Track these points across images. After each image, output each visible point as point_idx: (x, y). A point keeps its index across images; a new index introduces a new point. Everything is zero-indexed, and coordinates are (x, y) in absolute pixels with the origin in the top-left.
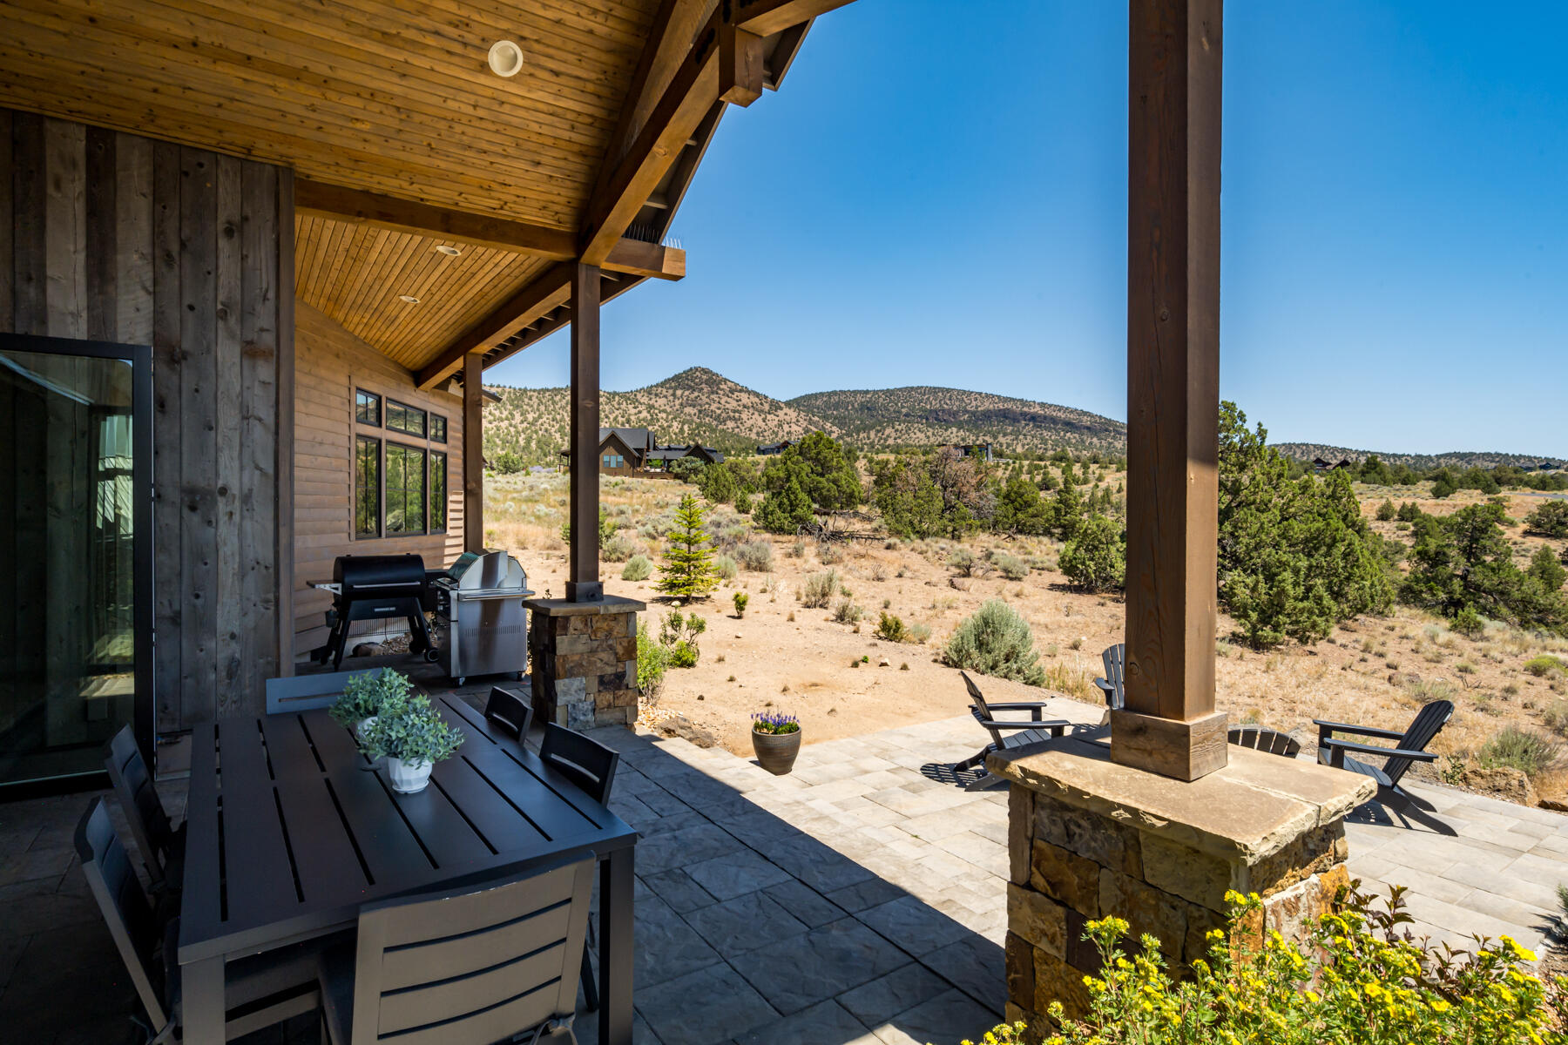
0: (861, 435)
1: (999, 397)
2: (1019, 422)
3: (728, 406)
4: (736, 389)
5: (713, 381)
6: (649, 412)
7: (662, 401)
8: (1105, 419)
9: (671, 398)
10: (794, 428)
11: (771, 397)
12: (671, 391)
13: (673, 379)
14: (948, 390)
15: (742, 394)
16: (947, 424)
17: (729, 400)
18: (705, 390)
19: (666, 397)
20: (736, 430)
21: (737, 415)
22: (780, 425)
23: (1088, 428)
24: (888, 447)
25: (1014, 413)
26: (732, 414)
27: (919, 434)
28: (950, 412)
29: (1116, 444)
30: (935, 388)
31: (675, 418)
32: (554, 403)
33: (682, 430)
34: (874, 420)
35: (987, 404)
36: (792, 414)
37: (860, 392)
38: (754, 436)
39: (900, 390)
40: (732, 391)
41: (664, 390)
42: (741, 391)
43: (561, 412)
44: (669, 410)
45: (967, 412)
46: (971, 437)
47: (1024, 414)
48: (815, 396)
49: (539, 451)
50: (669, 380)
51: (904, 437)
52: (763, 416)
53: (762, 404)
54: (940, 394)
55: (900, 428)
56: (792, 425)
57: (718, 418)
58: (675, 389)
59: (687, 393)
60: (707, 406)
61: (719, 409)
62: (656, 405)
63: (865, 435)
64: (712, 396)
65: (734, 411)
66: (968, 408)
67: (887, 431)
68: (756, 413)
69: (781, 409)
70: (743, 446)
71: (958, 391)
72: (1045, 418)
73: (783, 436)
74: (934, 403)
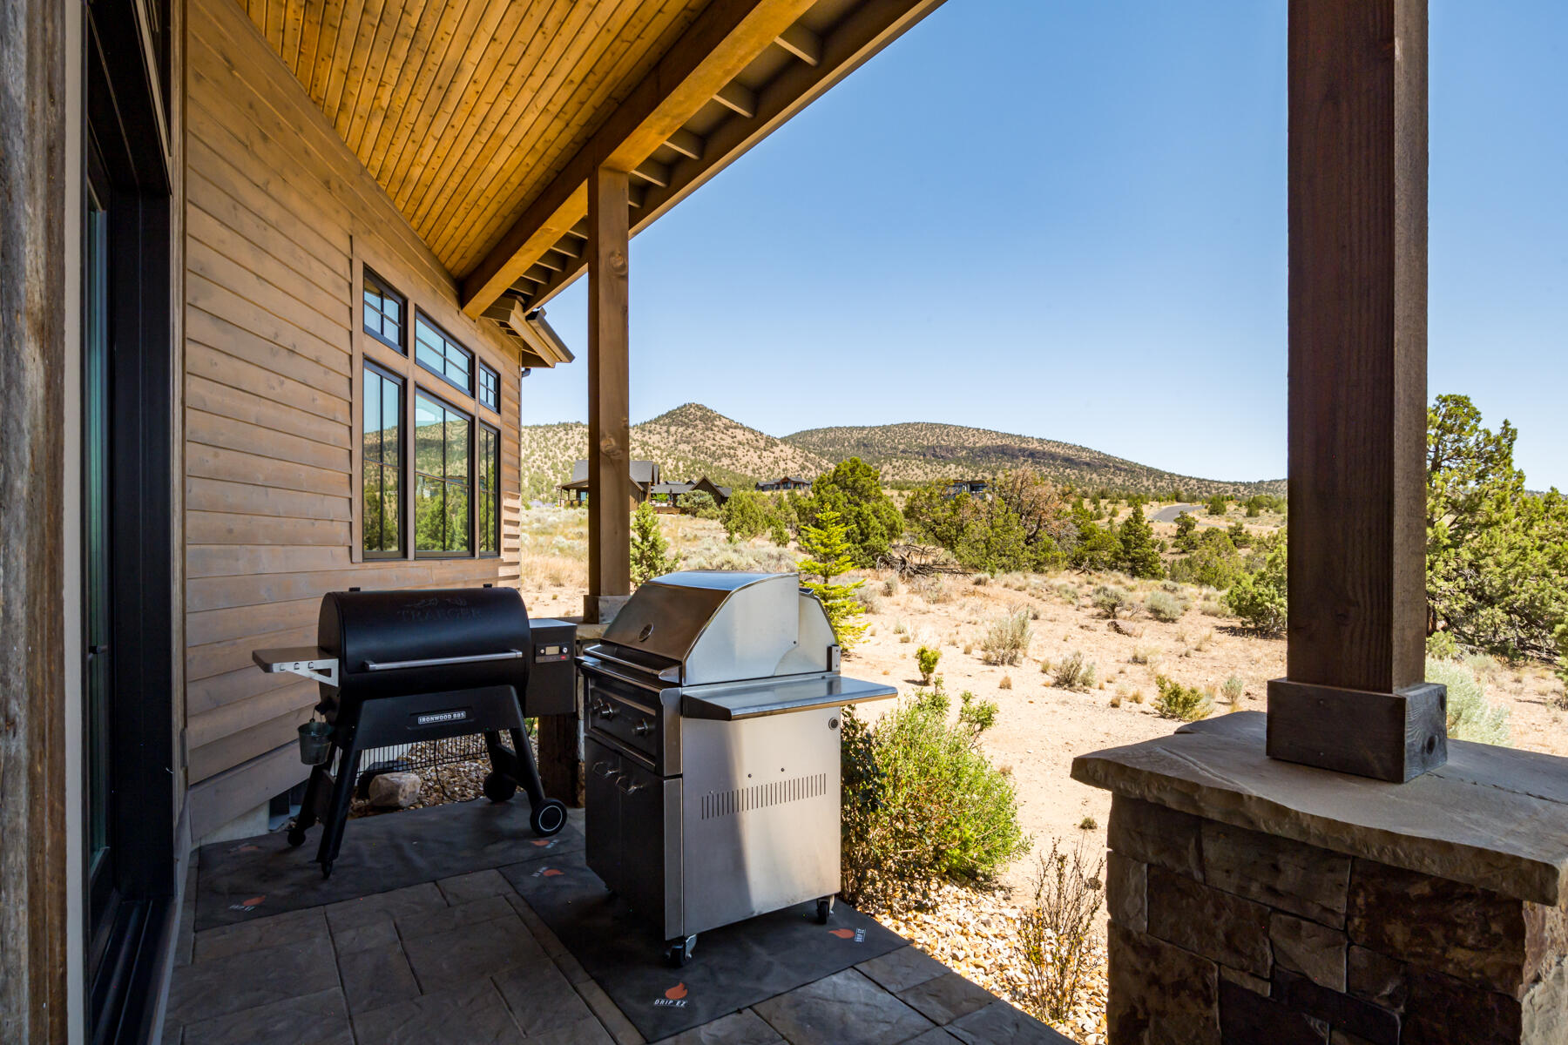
1: (997, 433)
2: (1017, 457)
3: (722, 442)
4: (731, 426)
5: (707, 418)
6: (643, 449)
7: (656, 438)
8: (1105, 455)
9: (665, 435)
10: (790, 464)
11: (766, 433)
12: (665, 428)
13: (667, 416)
14: (945, 426)
15: (738, 431)
16: (945, 460)
17: (724, 436)
18: (700, 427)
19: (659, 433)
20: (732, 467)
21: (732, 452)
22: (776, 462)
23: (1088, 464)
24: (887, 483)
25: (1013, 449)
26: (727, 451)
27: (917, 471)
28: (948, 449)
29: (1116, 480)
30: (931, 424)
31: (669, 455)
32: (546, 439)
33: (676, 467)
34: (871, 456)
35: (985, 440)
36: (788, 450)
37: (856, 428)
38: (749, 473)
39: (897, 426)
40: (727, 428)
41: (658, 427)
42: (736, 427)
43: (553, 449)
44: (663, 447)
45: (965, 448)
46: (970, 474)
47: (1022, 450)
48: (811, 433)
49: (532, 488)
50: (663, 416)
51: (901, 474)
52: (759, 453)
53: (757, 441)
54: (937, 430)
55: (897, 464)
56: (789, 462)
57: (712, 455)
58: (669, 425)
59: (681, 429)
60: (701, 443)
61: (714, 445)
62: (650, 442)
64: (707, 433)
65: (730, 448)
66: (966, 444)
67: (885, 468)
68: (752, 450)
69: (777, 445)
70: (740, 483)
71: (956, 427)
72: (1044, 454)
73: (779, 474)
74: (931, 439)
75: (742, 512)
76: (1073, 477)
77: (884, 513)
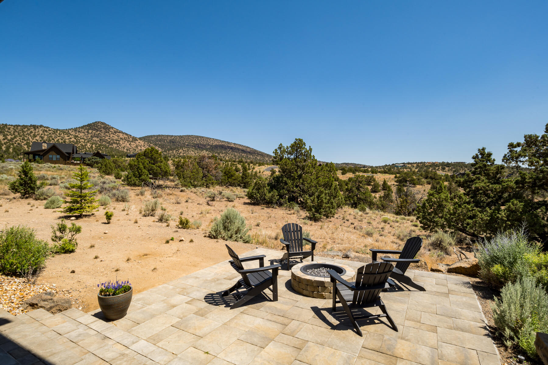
0: (170, 152)
1: (220, 140)
2: (227, 149)
3: (113, 138)
4: (117, 132)
5: (107, 128)
6: (75, 139)
7: (82, 134)
9: (87, 133)
10: (143, 148)
11: (133, 135)
12: (86, 131)
13: (87, 125)
14: (202, 137)
15: (120, 134)
16: (202, 149)
17: (114, 136)
18: (103, 131)
19: (84, 133)
20: (118, 148)
21: (118, 142)
22: (137, 147)
23: (249, 152)
24: (181, 156)
25: (225, 146)
26: (115, 141)
27: (192, 152)
28: (203, 145)
29: (258, 157)
30: (198, 136)
31: (88, 142)
32: (23, 132)
33: (92, 147)
34: (175, 147)
35: (216, 143)
36: (142, 143)
37: (169, 136)
38: (125, 151)
39: (185, 136)
40: (115, 132)
41: (83, 130)
42: (119, 132)
43: (27, 136)
44: (85, 138)
45: (210, 145)
46: (211, 154)
47: (229, 147)
48: (152, 136)
49: (14, 153)
50: (85, 126)
51: (186, 153)
52: (129, 143)
53: (129, 138)
54: (200, 138)
55: (185, 150)
56: (142, 147)
57: (109, 143)
58: (89, 130)
59: (94, 132)
60: (104, 138)
61: (109, 139)
62: (79, 136)
63: (172, 152)
64: (106, 134)
65: (116, 140)
66: (210, 144)
67: (180, 151)
68: (126, 142)
69: (137, 140)
70: (121, 154)
71: (206, 138)
72: (235, 148)
73: (138, 151)
74: (197, 141)
75: (106, 166)
76: (245, 156)
77: (163, 167)
